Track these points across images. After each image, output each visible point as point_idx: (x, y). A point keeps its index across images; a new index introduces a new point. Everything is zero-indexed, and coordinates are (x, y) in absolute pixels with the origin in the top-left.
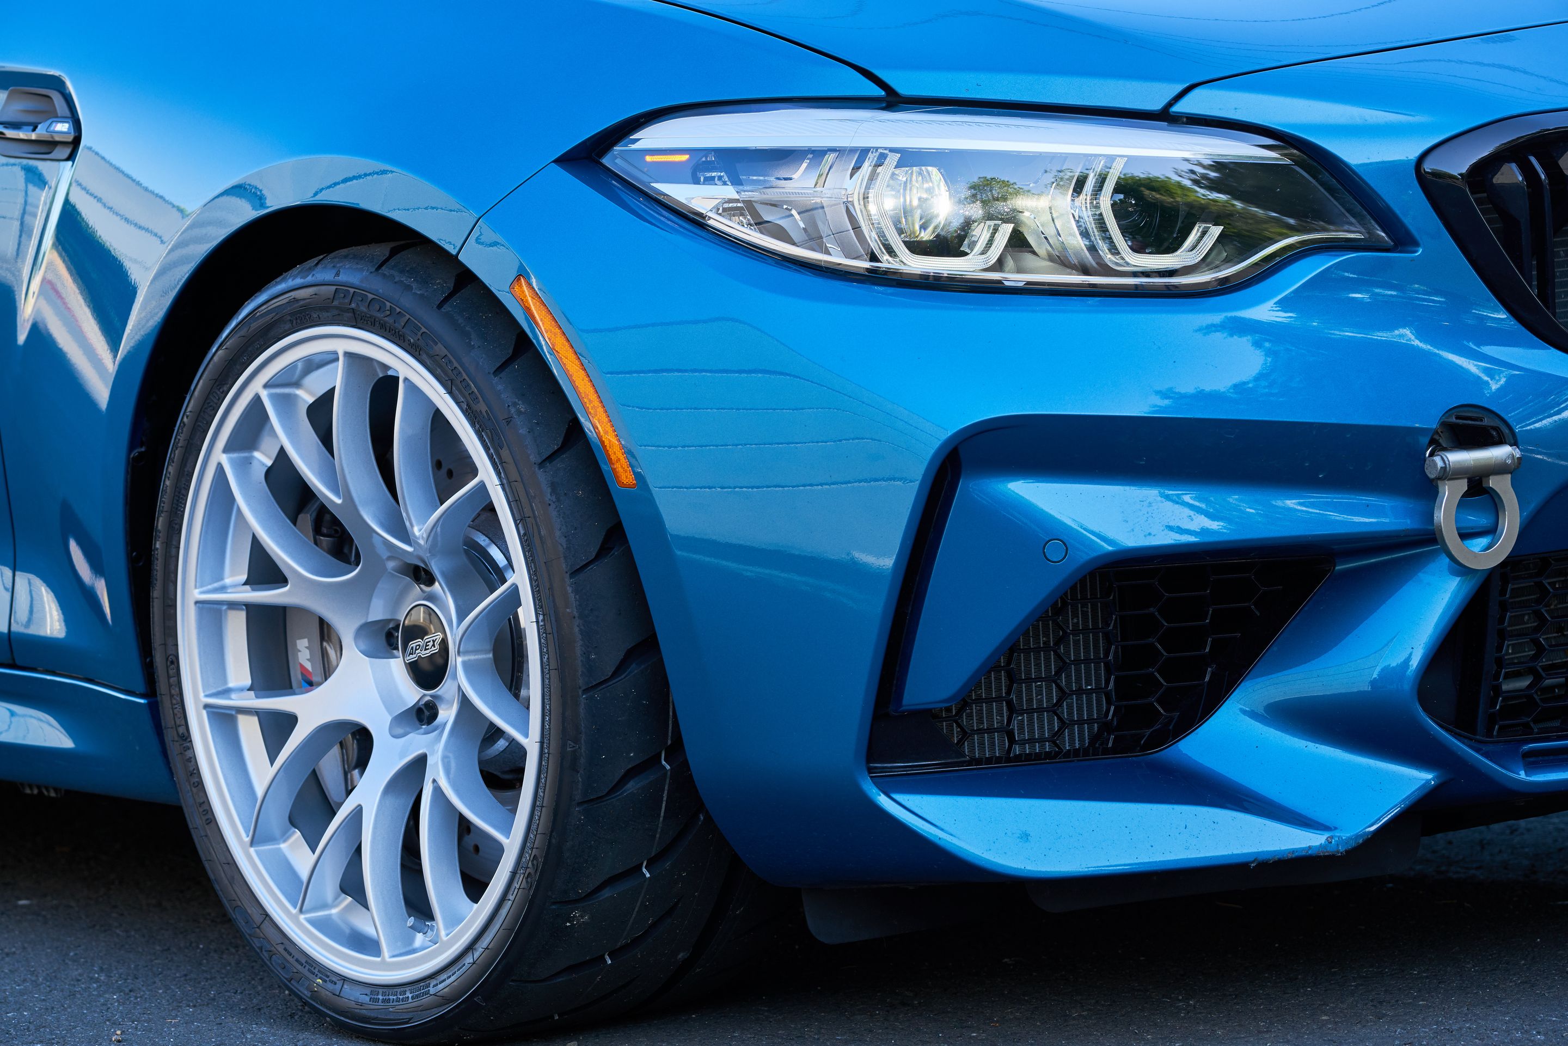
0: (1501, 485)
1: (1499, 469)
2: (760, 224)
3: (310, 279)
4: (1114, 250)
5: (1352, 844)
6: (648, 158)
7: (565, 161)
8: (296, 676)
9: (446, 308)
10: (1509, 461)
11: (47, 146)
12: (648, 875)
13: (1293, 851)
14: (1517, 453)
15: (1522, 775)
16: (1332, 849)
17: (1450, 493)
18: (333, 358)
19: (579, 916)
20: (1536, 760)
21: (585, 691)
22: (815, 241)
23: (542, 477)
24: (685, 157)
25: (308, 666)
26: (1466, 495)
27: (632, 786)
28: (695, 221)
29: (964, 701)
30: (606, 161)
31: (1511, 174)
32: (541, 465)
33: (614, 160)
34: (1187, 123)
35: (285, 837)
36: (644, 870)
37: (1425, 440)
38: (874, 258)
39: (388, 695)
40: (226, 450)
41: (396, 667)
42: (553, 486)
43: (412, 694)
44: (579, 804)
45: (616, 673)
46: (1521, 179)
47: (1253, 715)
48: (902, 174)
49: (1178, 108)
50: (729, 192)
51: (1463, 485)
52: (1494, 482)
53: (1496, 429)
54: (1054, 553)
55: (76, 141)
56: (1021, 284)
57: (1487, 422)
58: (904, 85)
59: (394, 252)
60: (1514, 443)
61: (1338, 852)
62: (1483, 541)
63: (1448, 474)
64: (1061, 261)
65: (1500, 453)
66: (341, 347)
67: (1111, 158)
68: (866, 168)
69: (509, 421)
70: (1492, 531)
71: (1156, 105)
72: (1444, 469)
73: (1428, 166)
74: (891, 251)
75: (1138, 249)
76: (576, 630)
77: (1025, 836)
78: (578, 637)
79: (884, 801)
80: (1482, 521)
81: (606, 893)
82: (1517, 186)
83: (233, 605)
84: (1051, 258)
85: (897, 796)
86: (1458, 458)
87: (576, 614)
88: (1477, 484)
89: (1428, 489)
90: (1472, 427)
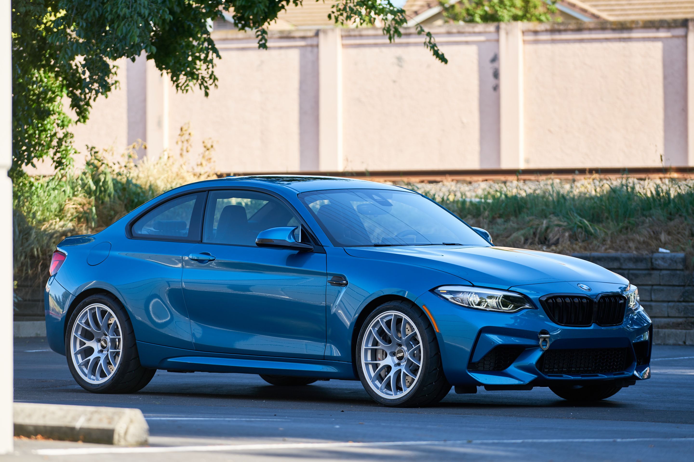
0: (547, 340)
1: (547, 338)
2: (454, 300)
3: (389, 304)
4: (500, 307)
5: (527, 384)
6: (441, 291)
7: (430, 291)
8: (377, 359)
9: (412, 309)
11: (341, 285)
14: (550, 336)
16: (523, 383)
17: (541, 340)
18: (392, 315)
19: (425, 388)
20: (549, 376)
22: (462, 303)
23: (425, 331)
24: (446, 291)
25: (380, 358)
26: (543, 341)
27: (434, 371)
28: (447, 299)
29: (479, 362)
30: (434, 291)
32: (425, 329)
33: (436, 291)
34: (510, 291)
35: (376, 381)
37: (538, 333)
38: (470, 305)
39: (393, 361)
40: (372, 327)
41: (395, 358)
42: (427, 332)
43: (397, 361)
45: (434, 356)
47: (515, 367)
48: (475, 295)
49: (510, 289)
50: (452, 296)
51: (543, 339)
54: (492, 343)
55: (347, 284)
56: (488, 310)
57: (546, 332)
58: (475, 284)
59: (402, 301)
60: (549, 334)
62: (545, 347)
63: (541, 337)
64: (493, 307)
65: (548, 336)
66: (393, 314)
68: (470, 294)
69: (421, 324)
70: (546, 346)
71: (507, 289)
73: (540, 299)
74: (473, 305)
75: (503, 307)
76: (429, 351)
77: (486, 379)
79: (469, 373)
80: (545, 344)
81: (429, 386)
82: (551, 302)
83: (369, 349)
84: (491, 307)
85: (471, 373)
87: (429, 349)
88: (545, 340)
89: (538, 339)
90: (544, 332)
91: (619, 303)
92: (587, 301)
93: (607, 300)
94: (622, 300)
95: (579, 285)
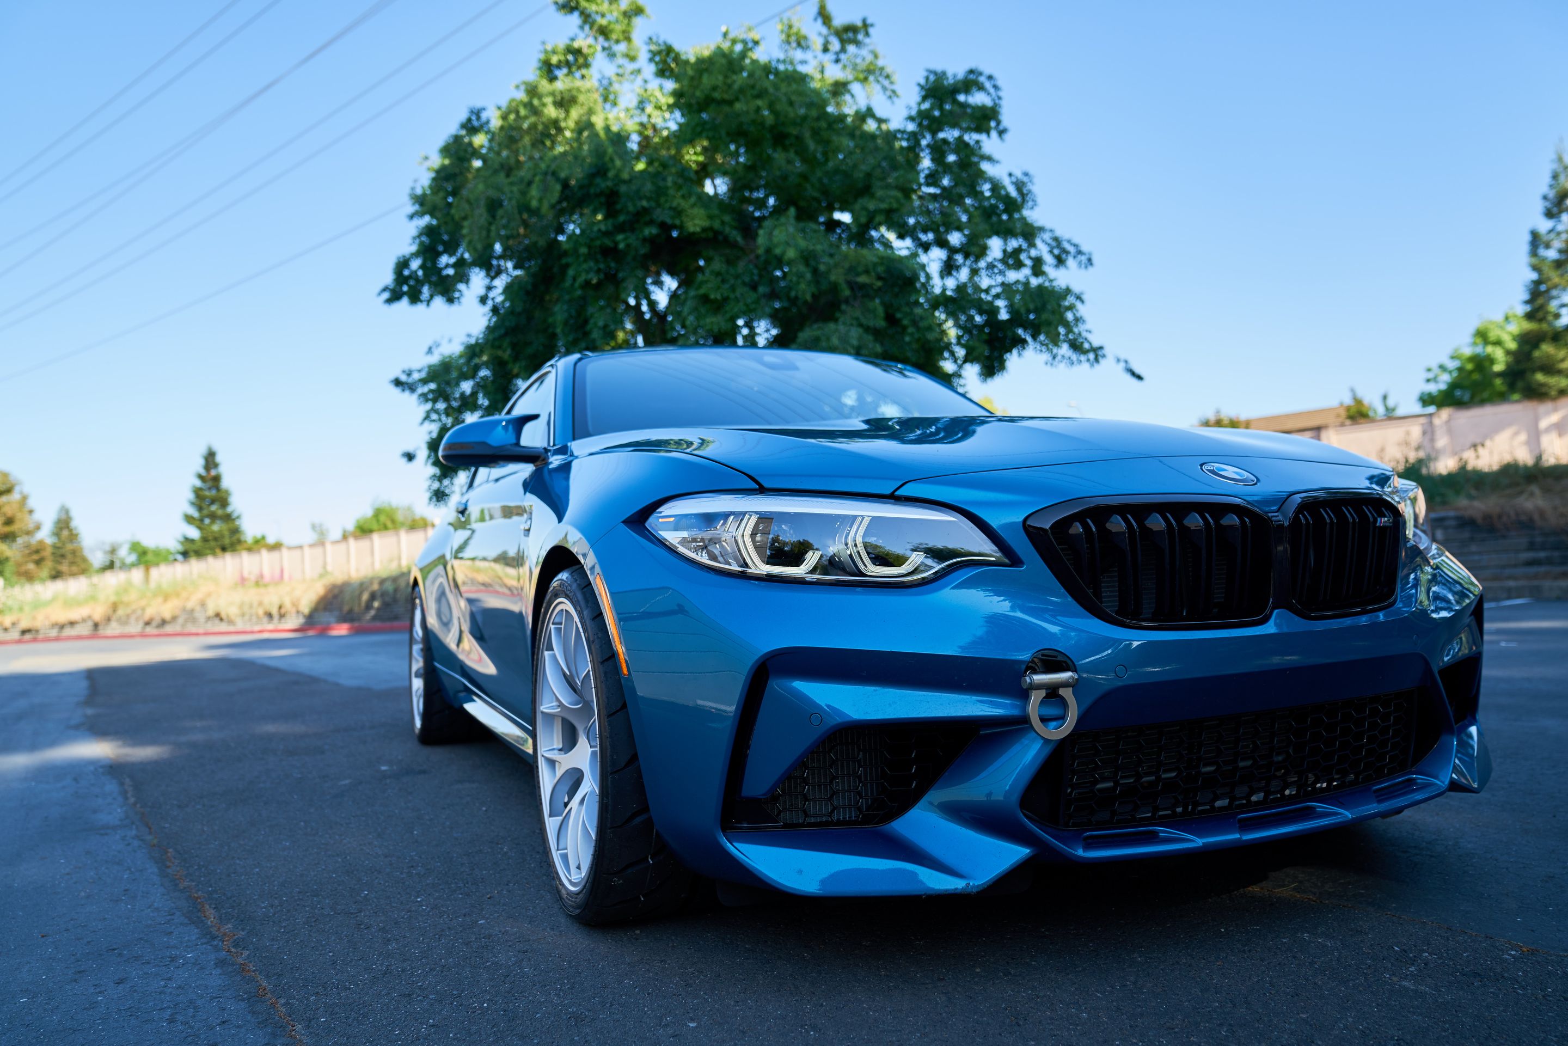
0: (1066, 693)
1: (1065, 684)
4: (865, 564)
5: (981, 888)
6: (660, 520)
9: (585, 589)
10: (1071, 681)
12: (651, 862)
13: (947, 890)
14: (1076, 676)
15: (1080, 852)
16: (969, 890)
17: (1036, 698)
19: (617, 880)
20: (1091, 843)
21: (611, 774)
22: (721, 559)
24: (674, 519)
26: (1045, 698)
27: (636, 821)
28: (672, 550)
29: (772, 793)
31: (1077, 528)
32: (602, 663)
33: (647, 521)
34: (904, 501)
36: (650, 860)
37: (1024, 668)
38: (746, 566)
40: (546, 650)
44: (610, 828)
46: (1081, 530)
47: (933, 810)
49: (897, 493)
50: (687, 534)
51: (1043, 693)
52: (1062, 692)
53: (1065, 662)
54: (816, 721)
55: (531, 527)
56: (815, 580)
57: (1060, 658)
58: (767, 483)
60: (1074, 670)
61: (972, 892)
62: (1057, 724)
63: (1035, 686)
65: (1066, 676)
66: (564, 607)
67: (863, 517)
68: (744, 523)
70: (1062, 718)
71: (888, 492)
72: (1031, 684)
73: (1029, 522)
74: (755, 563)
75: (878, 564)
76: (608, 744)
78: (609, 747)
79: (726, 843)
80: (1055, 713)
81: (630, 870)
82: (1079, 535)
85: (735, 844)
86: (1039, 678)
87: (608, 736)
88: (1052, 692)
89: (1024, 694)
90: (1052, 662)
91: (1375, 527)
92: (1242, 522)
93: (1328, 516)
94: (1385, 516)
95: (1205, 467)
